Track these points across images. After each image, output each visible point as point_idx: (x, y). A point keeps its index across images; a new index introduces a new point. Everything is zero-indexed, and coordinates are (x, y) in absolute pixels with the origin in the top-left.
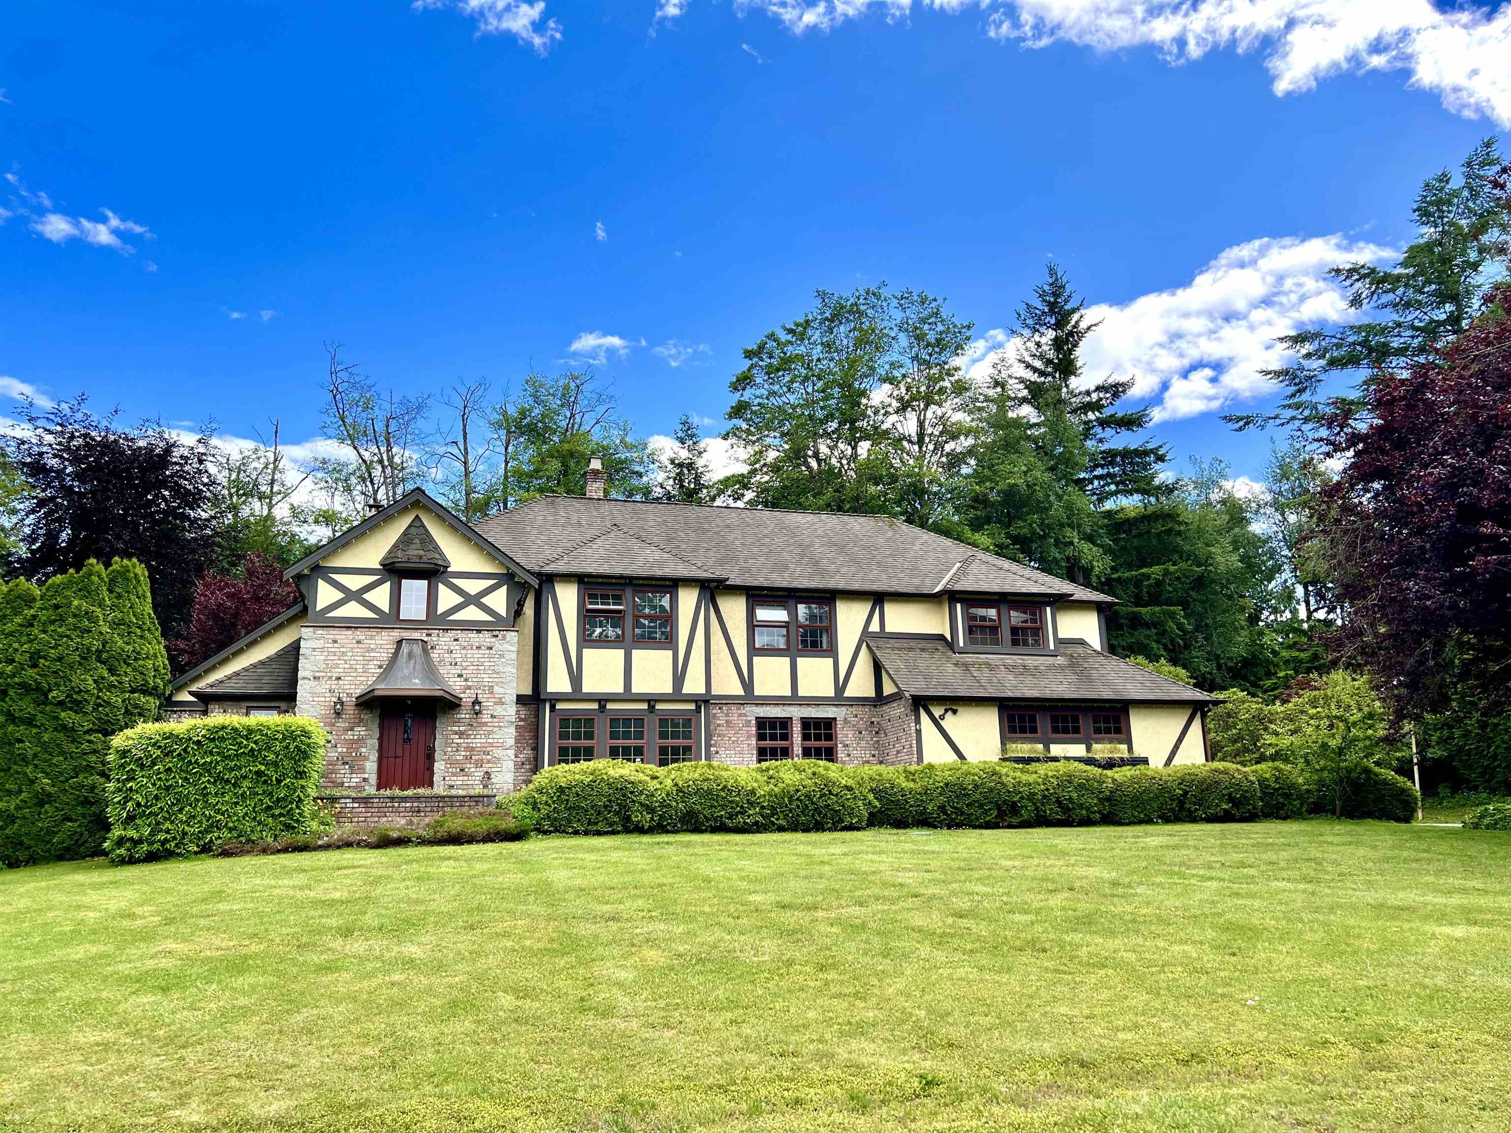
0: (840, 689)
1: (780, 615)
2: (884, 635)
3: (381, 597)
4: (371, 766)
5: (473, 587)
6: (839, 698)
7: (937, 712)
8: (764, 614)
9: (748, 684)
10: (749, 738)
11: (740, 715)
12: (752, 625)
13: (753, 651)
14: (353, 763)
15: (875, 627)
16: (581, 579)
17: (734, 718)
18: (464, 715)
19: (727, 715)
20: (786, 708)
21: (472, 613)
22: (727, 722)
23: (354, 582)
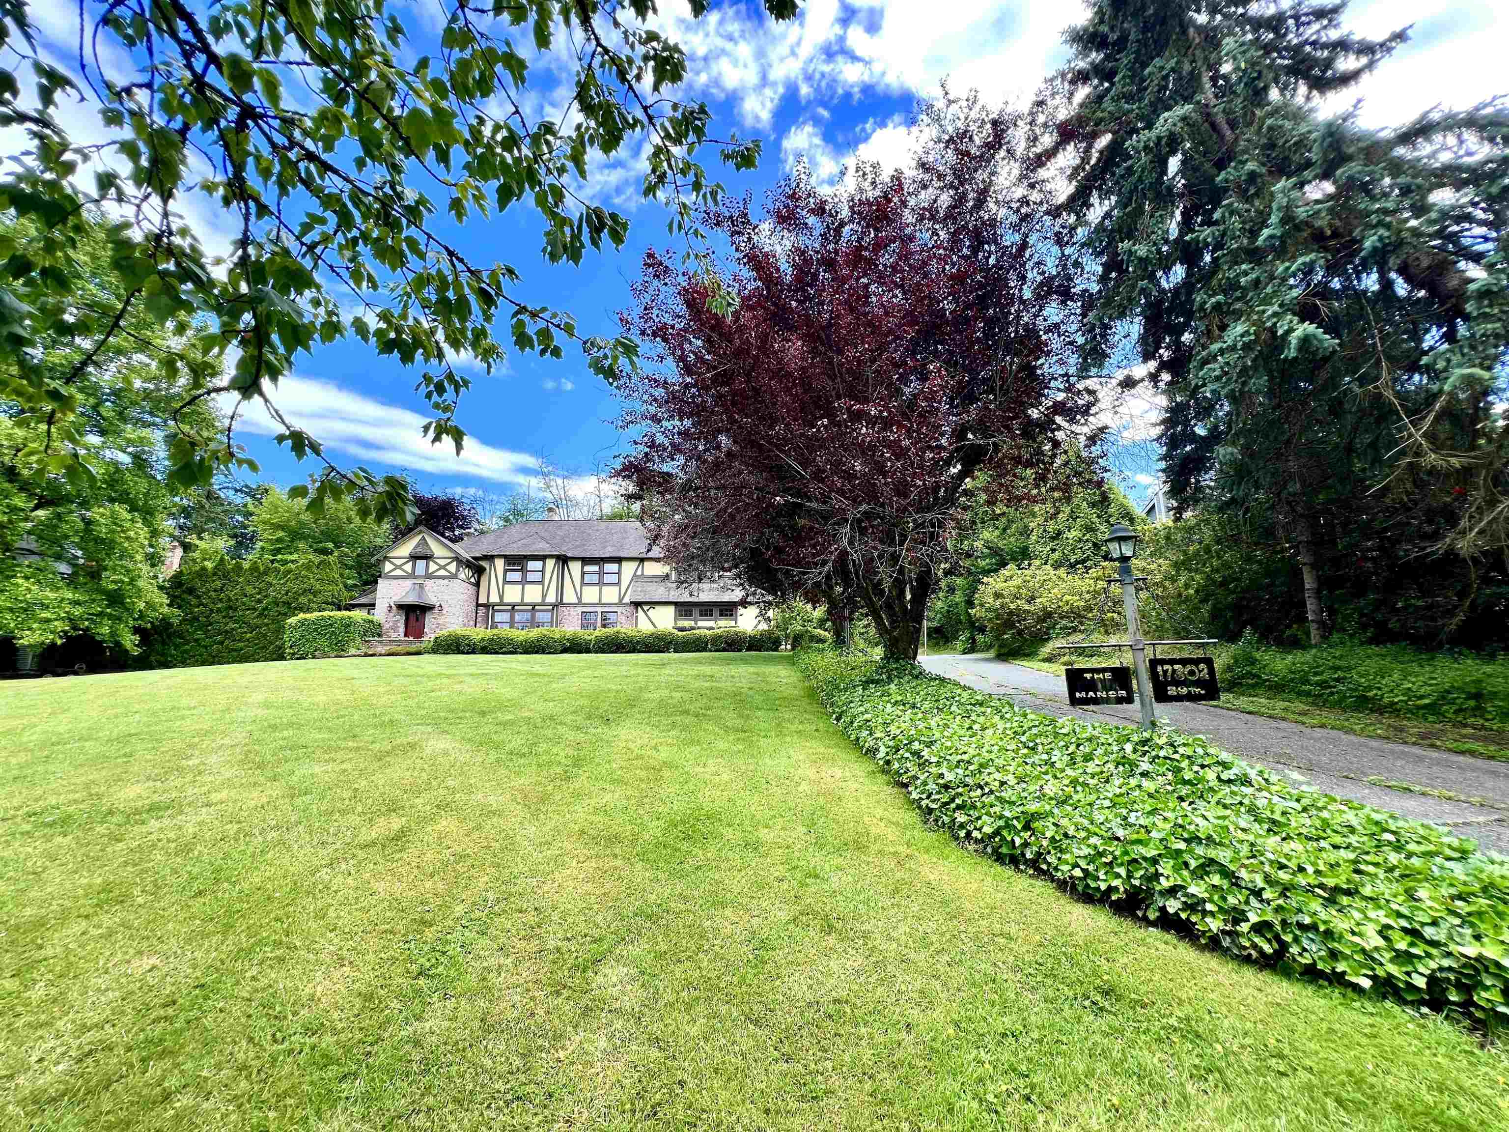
0: (621, 600)
1: (595, 568)
2: (643, 576)
3: (408, 567)
4: (402, 630)
5: (442, 562)
6: (620, 603)
7: (646, 608)
8: (587, 568)
9: (580, 599)
10: (578, 620)
11: (574, 611)
12: (583, 574)
13: (583, 584)
14: (394, 629)
15: (639, 573)
16: (505, 557)
17: (572, 612)
18: (436, 611)
19: (570, 611)
20: (595, 607)
21: (442, 572)
22: (569, 613)
23: (398, 562)
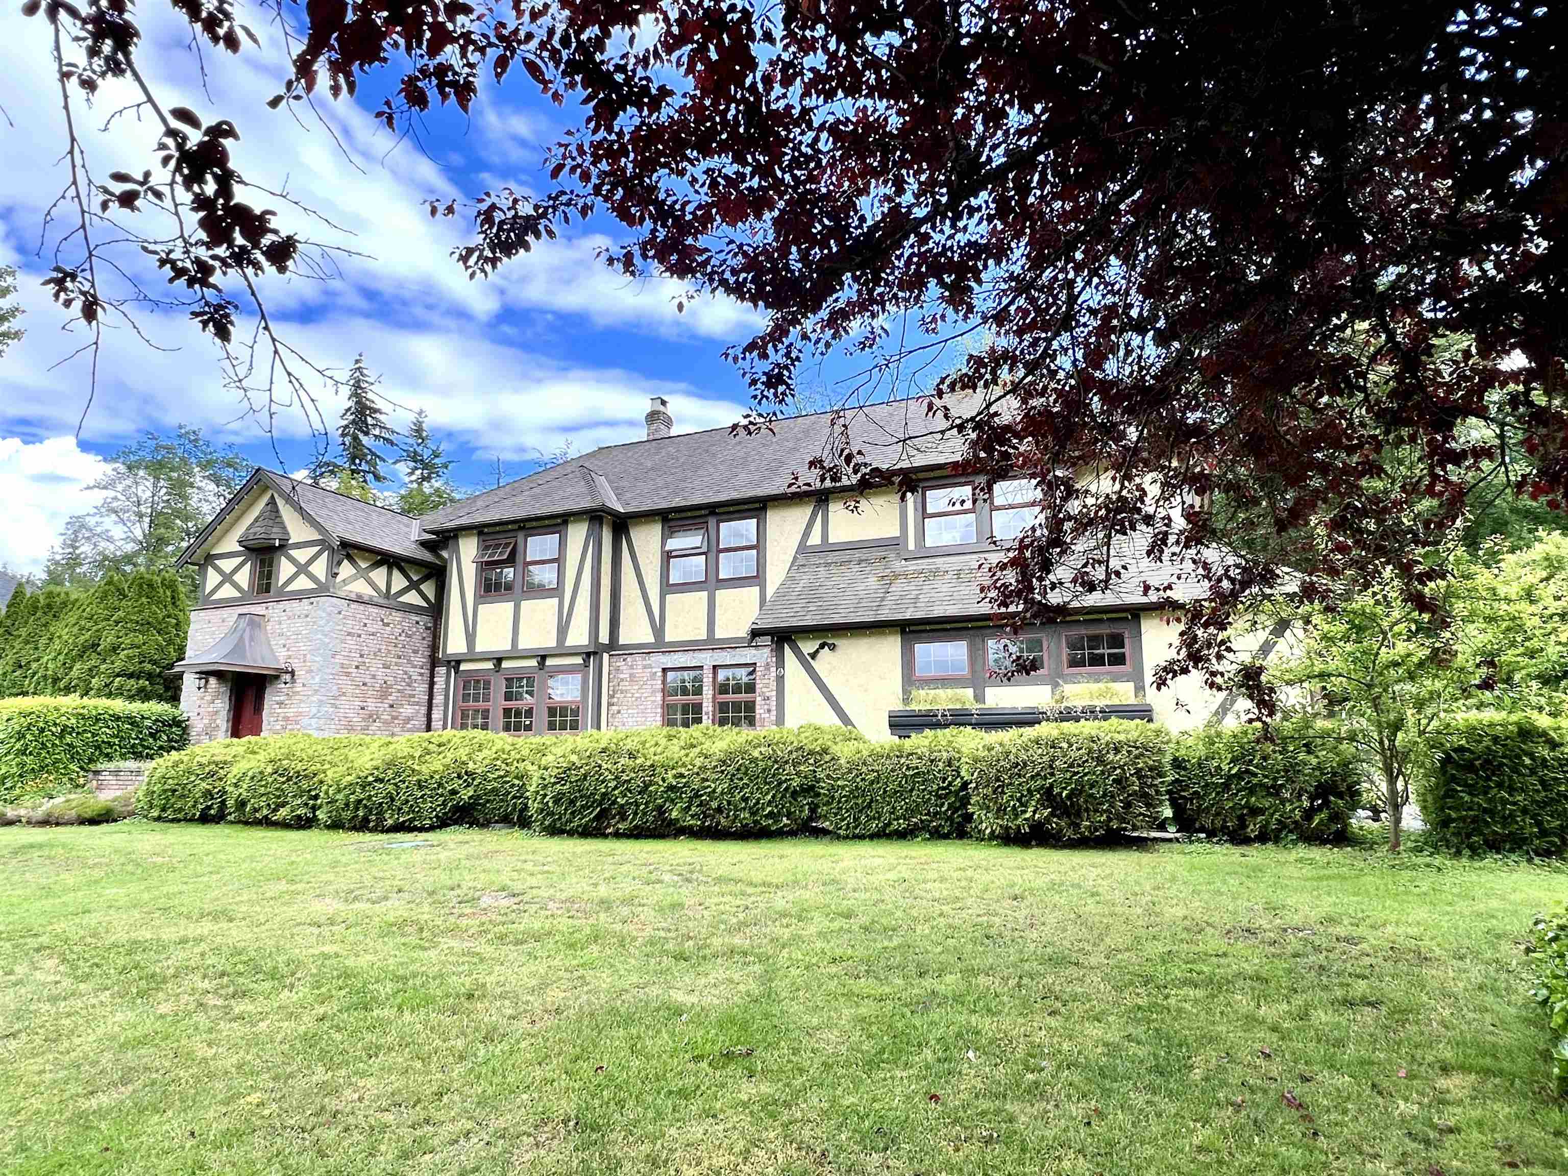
1: (697, 538)
2: (826, 548)
3: (244, 576)
5: (303, 556)
8: (674, 543)
9: (658, 630)
10: (654, 692)
11: (645, 667)
12: (668, 556)
13: (667, 588)
15: (815, 539)
16: (480, 530)
17: (638, 671)
18: (283, 685)
19: (632, 667)
20: (697, 654)
21: (301, 582)
22: (631, 675)
23: (228, 566)
